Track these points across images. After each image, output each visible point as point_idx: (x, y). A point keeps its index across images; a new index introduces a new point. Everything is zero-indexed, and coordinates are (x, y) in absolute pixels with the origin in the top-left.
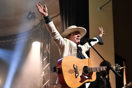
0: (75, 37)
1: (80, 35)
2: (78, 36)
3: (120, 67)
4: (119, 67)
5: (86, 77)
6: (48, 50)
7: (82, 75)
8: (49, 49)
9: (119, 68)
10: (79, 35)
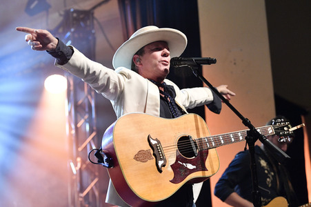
0: (155, 58)
1: (168, 52)
2: (165, 55)
3: (289, 128)
4: (287, 126)
5: (190, 166)
6: (89, 97)
7: (177, 161)
8: (91, 94)
9: (285, 129)
10: (166, 50)
